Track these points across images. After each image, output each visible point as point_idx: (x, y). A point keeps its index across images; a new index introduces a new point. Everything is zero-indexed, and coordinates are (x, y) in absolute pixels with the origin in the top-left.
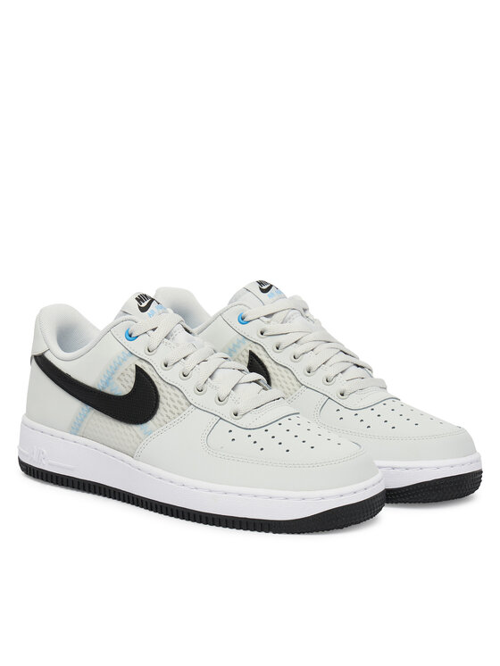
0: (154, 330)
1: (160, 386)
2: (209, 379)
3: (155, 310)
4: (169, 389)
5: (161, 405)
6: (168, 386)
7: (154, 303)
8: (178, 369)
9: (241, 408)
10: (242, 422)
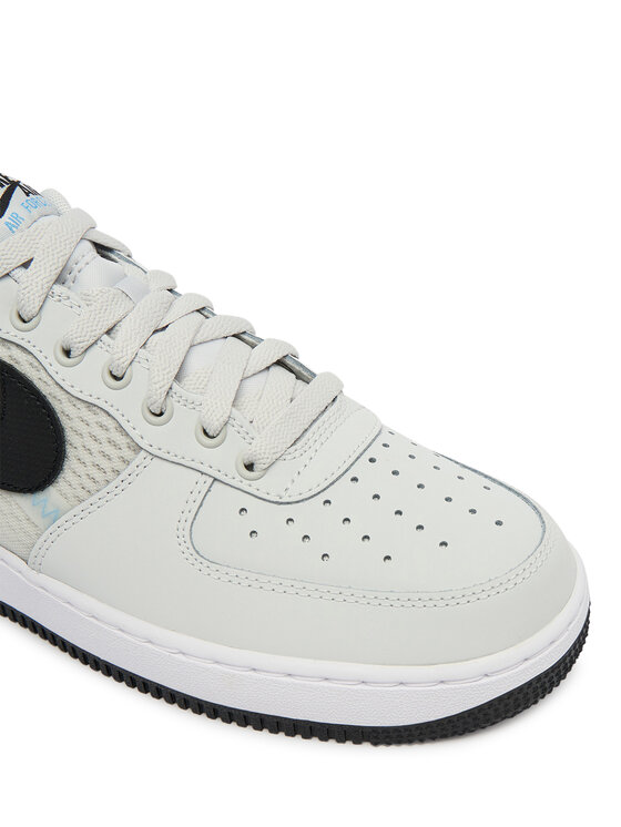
0: (26, 265)
1: (61, 406)
2: (175, 386)
3: (22, 213)
4: (85, 413)
5: (70, 451)
6: (80, 405)
7: (18, 193)
8: (97, 361)
9: (260, 450)
10: (268, 484)
